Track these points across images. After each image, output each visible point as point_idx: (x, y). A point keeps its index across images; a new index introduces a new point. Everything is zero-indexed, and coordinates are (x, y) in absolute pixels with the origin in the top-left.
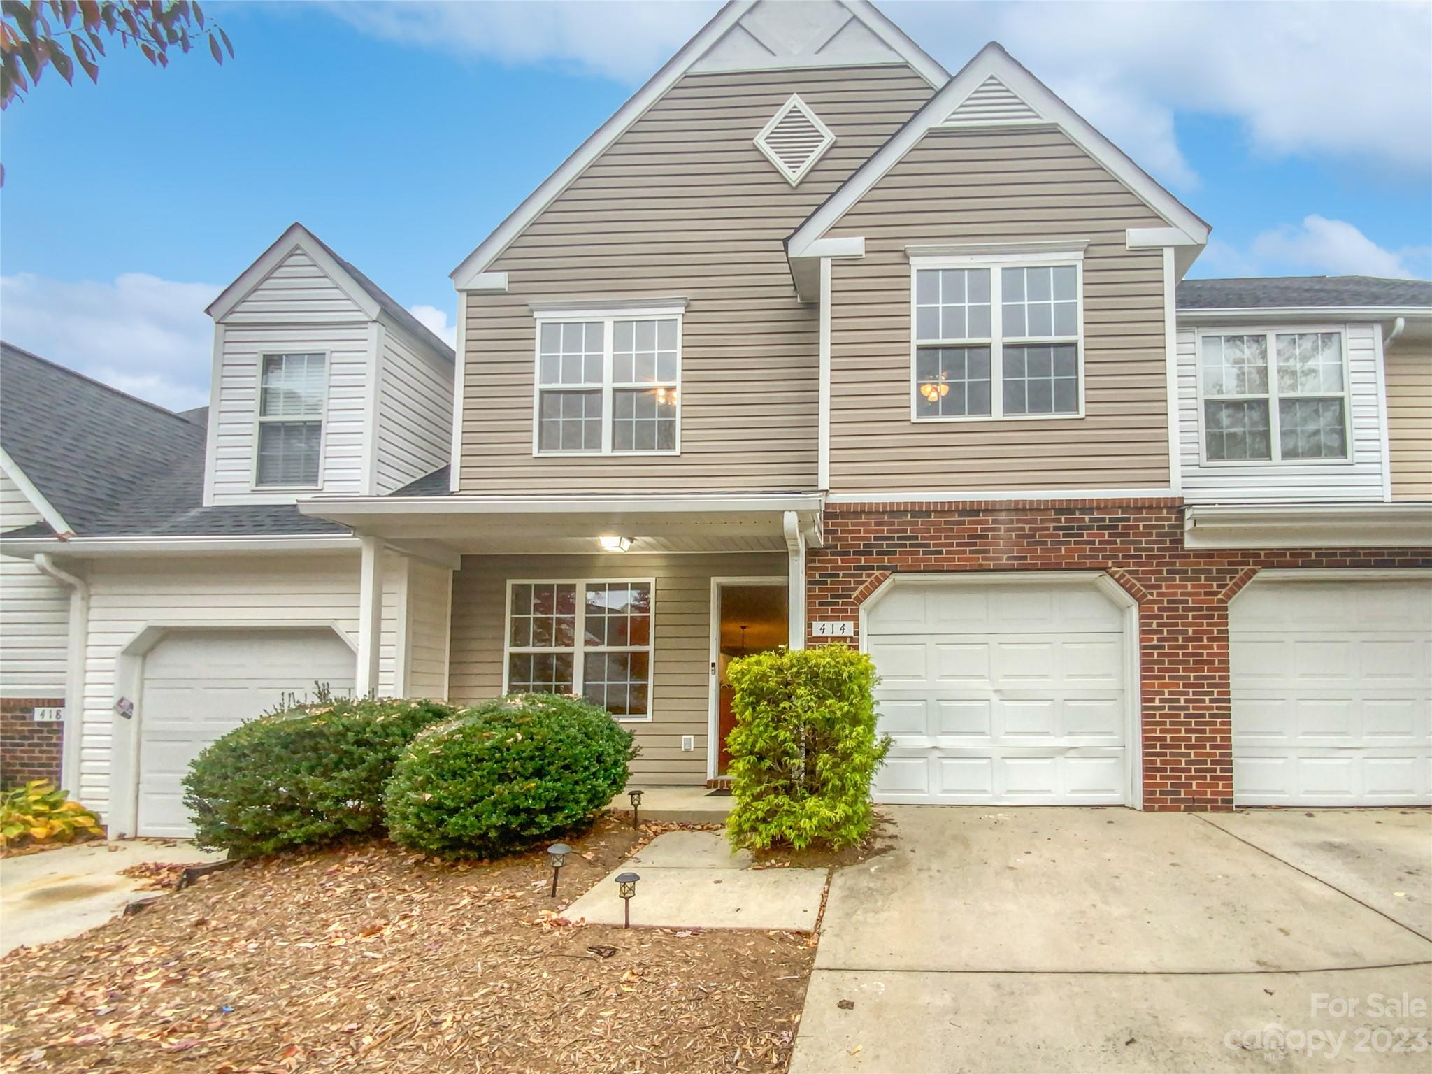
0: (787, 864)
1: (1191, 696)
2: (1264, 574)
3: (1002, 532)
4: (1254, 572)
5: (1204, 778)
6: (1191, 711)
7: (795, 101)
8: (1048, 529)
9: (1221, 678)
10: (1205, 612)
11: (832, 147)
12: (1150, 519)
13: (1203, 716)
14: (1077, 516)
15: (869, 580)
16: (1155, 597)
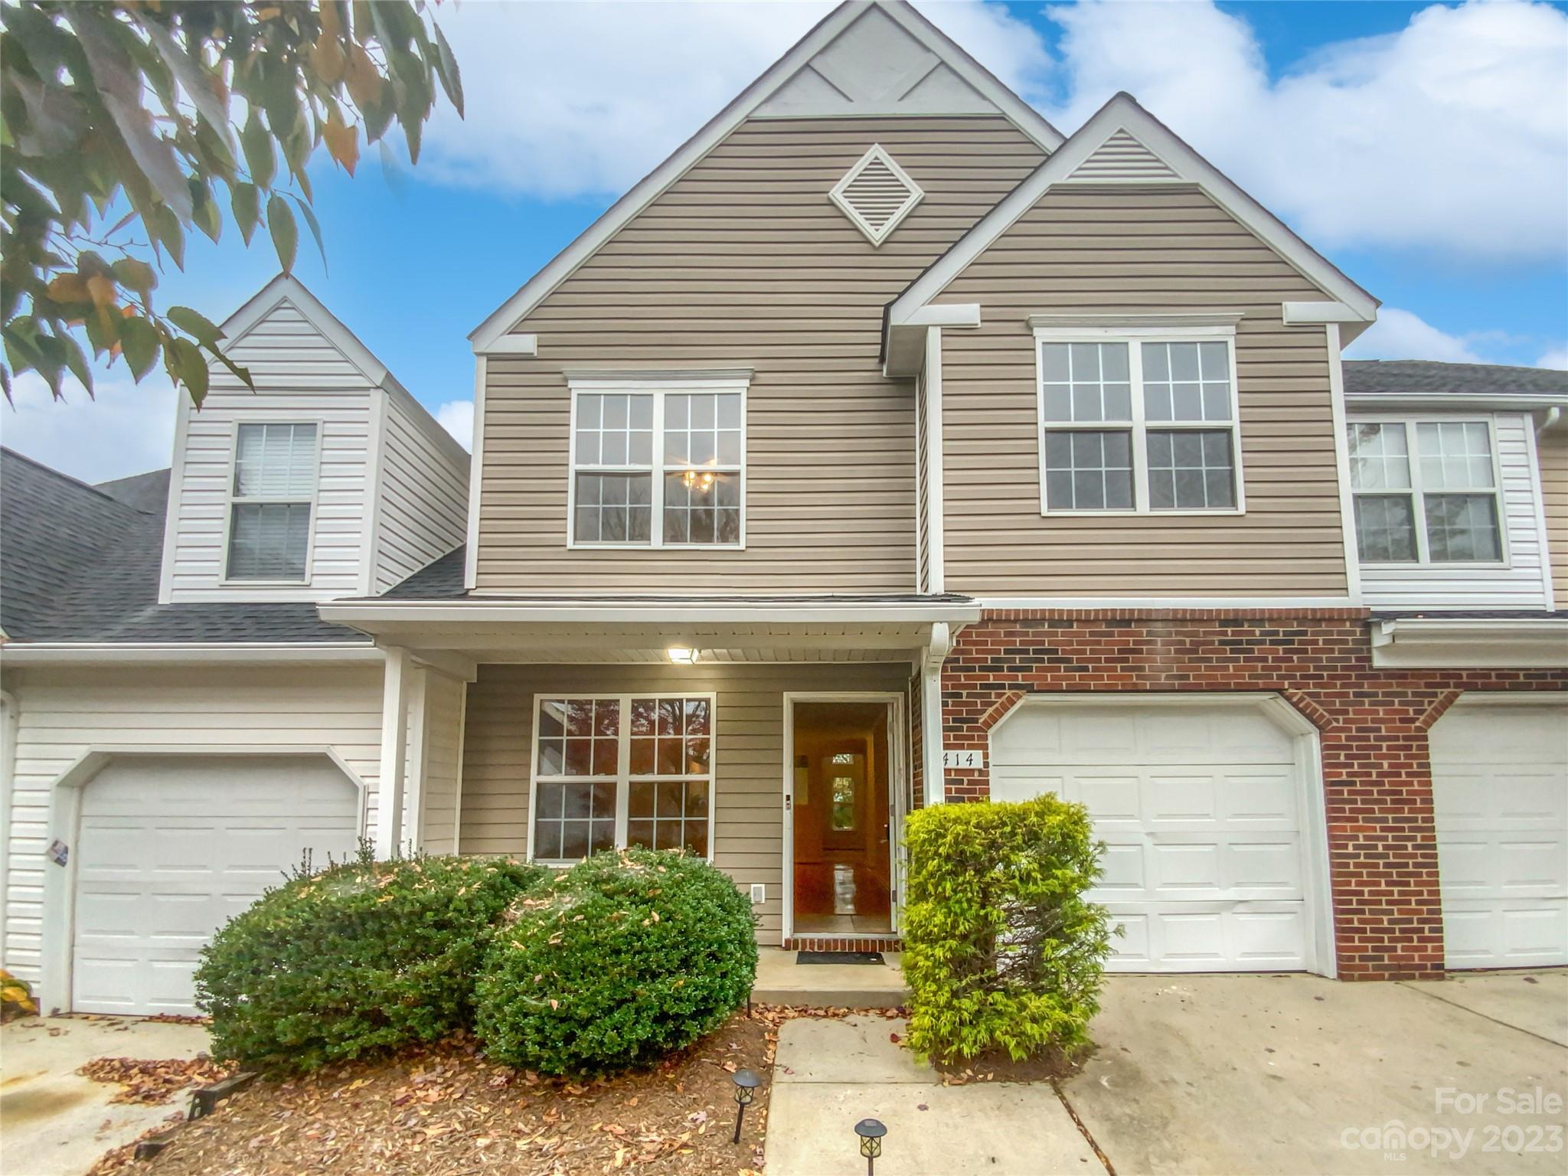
0: (990, 1076)
1: (1390, 842)
2: (1465, 698)
3: (1159, 646)
4: (1456, 695)
5: (1411, 940)
6: (1392, 860)
7: (876, 151)
8: (1212, 643)
9: (1424, 820)
10: (1401, 742)
11: (920, 204)
12: (1331, 633)
13: (1406, 865)
14: (1246, 628)
15: (1000, 701)
16: (1341, 724)
